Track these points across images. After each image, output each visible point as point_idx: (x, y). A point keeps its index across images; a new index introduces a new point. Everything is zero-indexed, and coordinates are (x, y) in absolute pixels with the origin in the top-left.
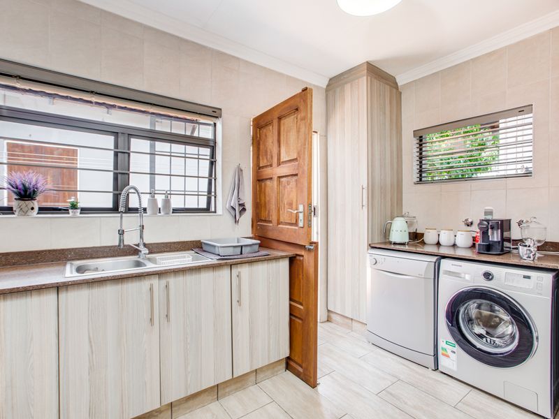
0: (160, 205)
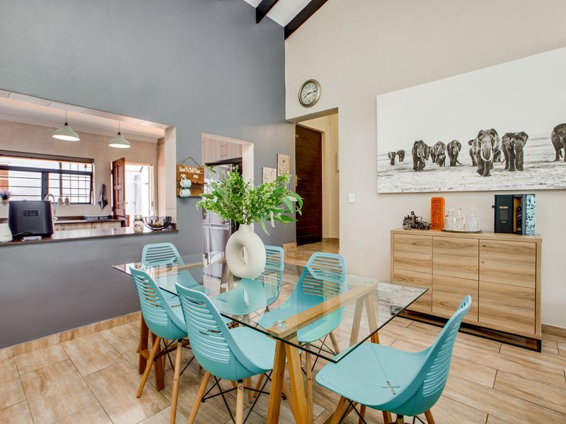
0: (64, 201)
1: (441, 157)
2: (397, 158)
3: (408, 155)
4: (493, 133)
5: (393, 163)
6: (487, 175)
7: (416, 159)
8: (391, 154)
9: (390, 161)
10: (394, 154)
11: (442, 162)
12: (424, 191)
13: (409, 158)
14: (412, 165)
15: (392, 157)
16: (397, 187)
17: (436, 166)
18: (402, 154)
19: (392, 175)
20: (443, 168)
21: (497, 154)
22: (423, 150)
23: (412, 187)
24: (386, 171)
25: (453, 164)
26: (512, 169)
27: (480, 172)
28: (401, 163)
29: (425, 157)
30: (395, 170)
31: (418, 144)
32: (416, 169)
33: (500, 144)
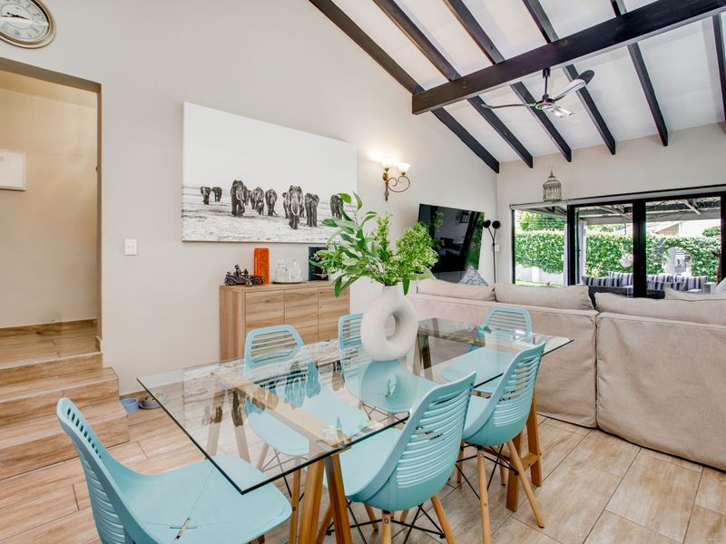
1: (260, 204)
2: (212, 196)
3: (226, 196)
4: (299, 190)
5: (206, 202)
6: (296, 228)
7: (235, 202)
8: (204, 189)
9: (203, 198)
10: (208, 190)
11: (260, 210)
12: (244, 240)
13: (227, 199)
14: (230, 208)
15: (206, 192)
16: (212, 233)
17: (255, 213)
18: (218, 192)
19: (206, 218)
20: (261, 216)
21: (302, 211)
22: (242, 193)
23: (231, 234)
24: (197, 211)
25: (271, 213)
26: (311, 226)
27: (291, 224)
28: (217, 203)
29: (244, 201)
30: (210, 211)
31: (237, 185)
32: (235, 213)
33: (304, 201)
